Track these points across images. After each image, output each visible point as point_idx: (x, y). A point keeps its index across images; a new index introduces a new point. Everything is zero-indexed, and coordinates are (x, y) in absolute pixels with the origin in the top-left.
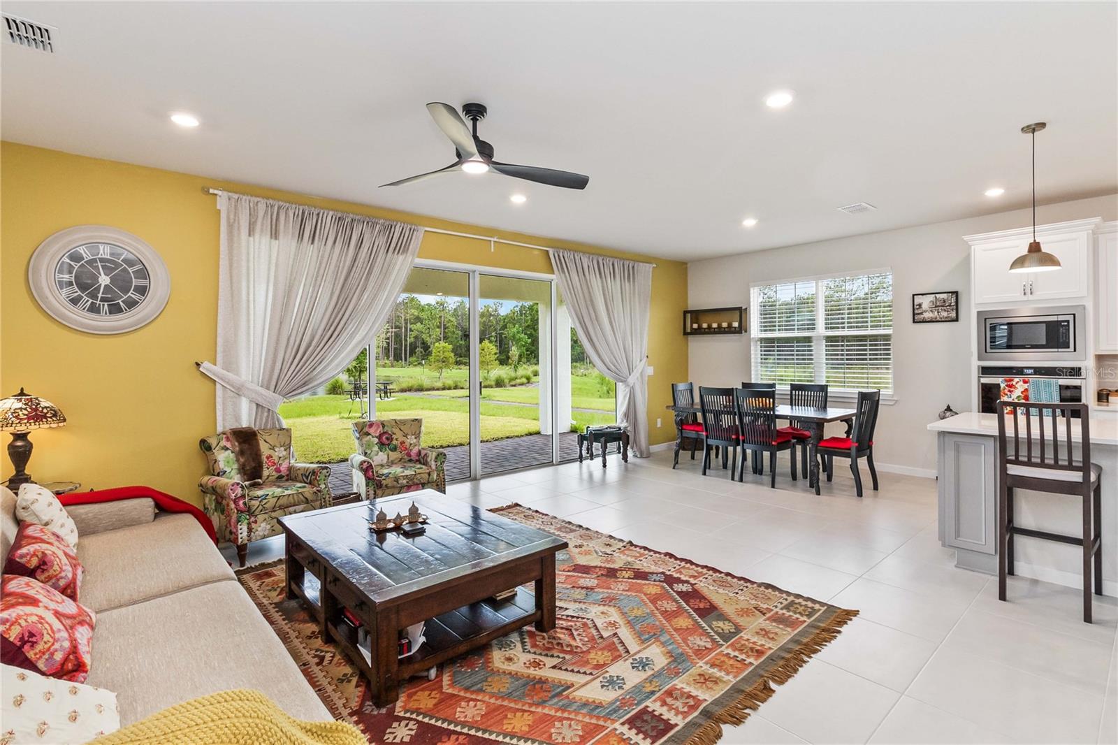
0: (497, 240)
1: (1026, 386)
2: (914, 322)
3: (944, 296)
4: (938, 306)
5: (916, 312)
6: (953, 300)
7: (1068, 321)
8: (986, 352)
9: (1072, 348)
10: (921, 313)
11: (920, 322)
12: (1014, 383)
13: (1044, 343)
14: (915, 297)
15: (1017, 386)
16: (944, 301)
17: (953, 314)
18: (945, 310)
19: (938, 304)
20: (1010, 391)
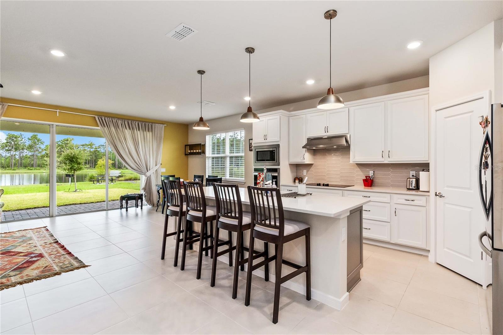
0: (60, 111)
1: (263, 176)
2: (250, 150)
5: (250, 146)
7: (275, 151)
8: (255, 162)
9: (276, 161)
12: (260, 175)
13: (269, 159)
14: (250, 140)
20: (260, 178)
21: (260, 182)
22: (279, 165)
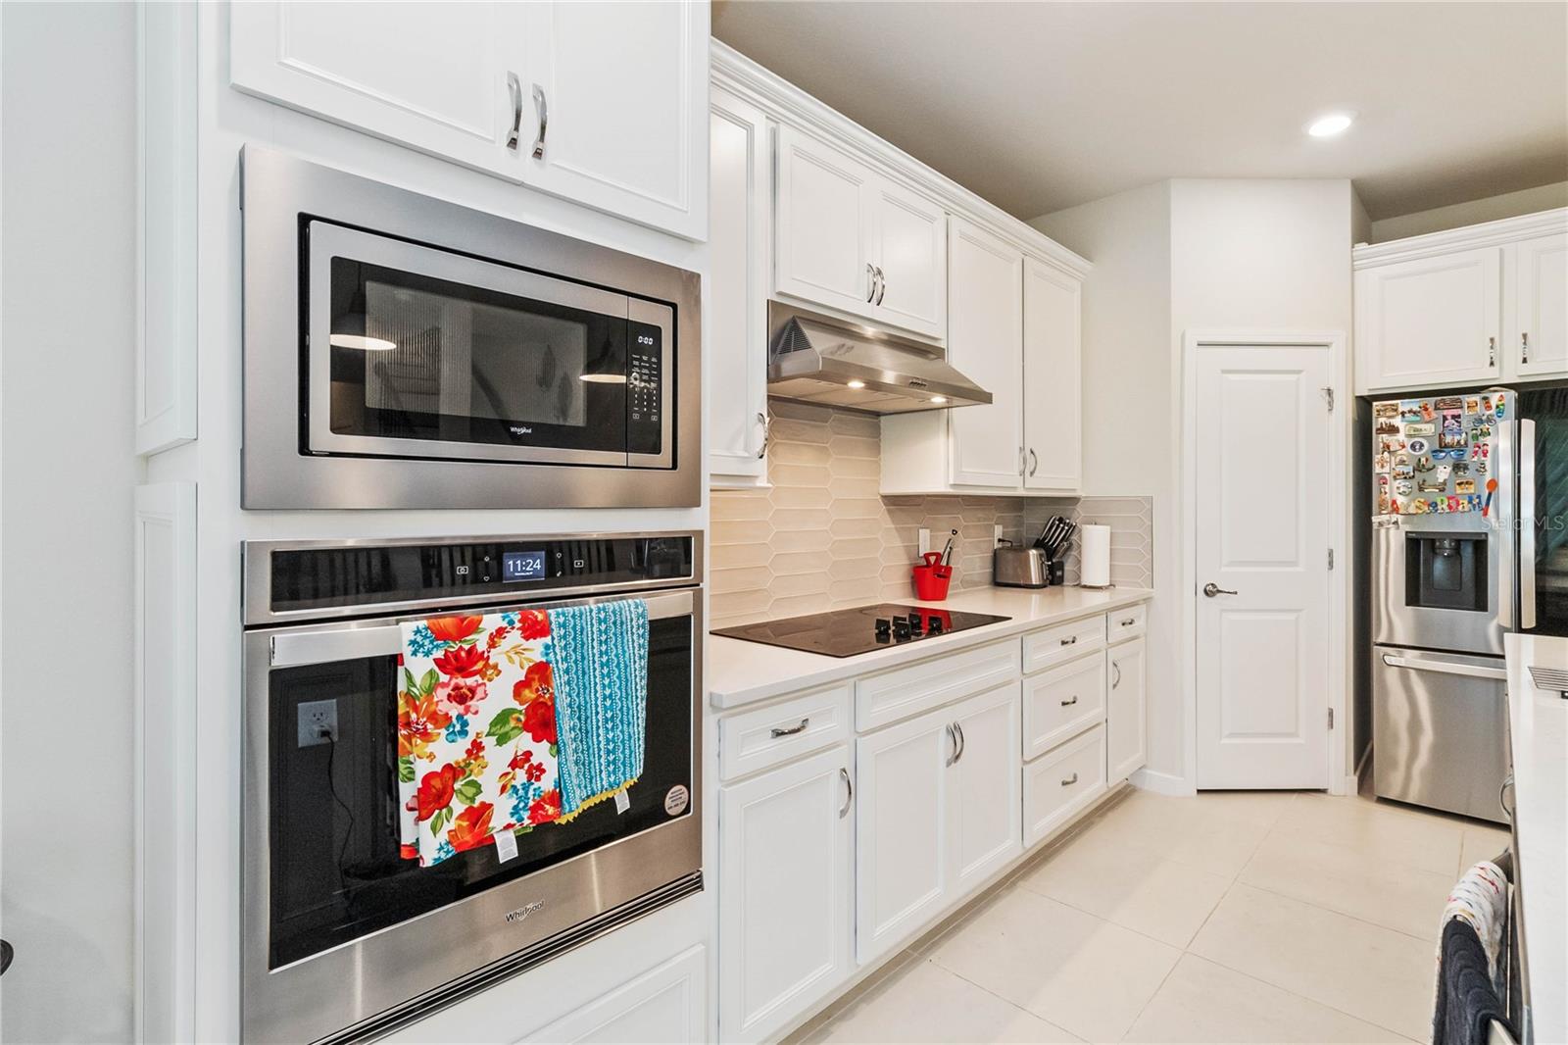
1: (536, 650)
7: (652, 332)
8: (304, 449)
9: (665, 457)
12: (481, 641)
13: (579, 419)
15: (495, 656)
20: (461, 697)
21: (477, 747)
22: (696, 502)
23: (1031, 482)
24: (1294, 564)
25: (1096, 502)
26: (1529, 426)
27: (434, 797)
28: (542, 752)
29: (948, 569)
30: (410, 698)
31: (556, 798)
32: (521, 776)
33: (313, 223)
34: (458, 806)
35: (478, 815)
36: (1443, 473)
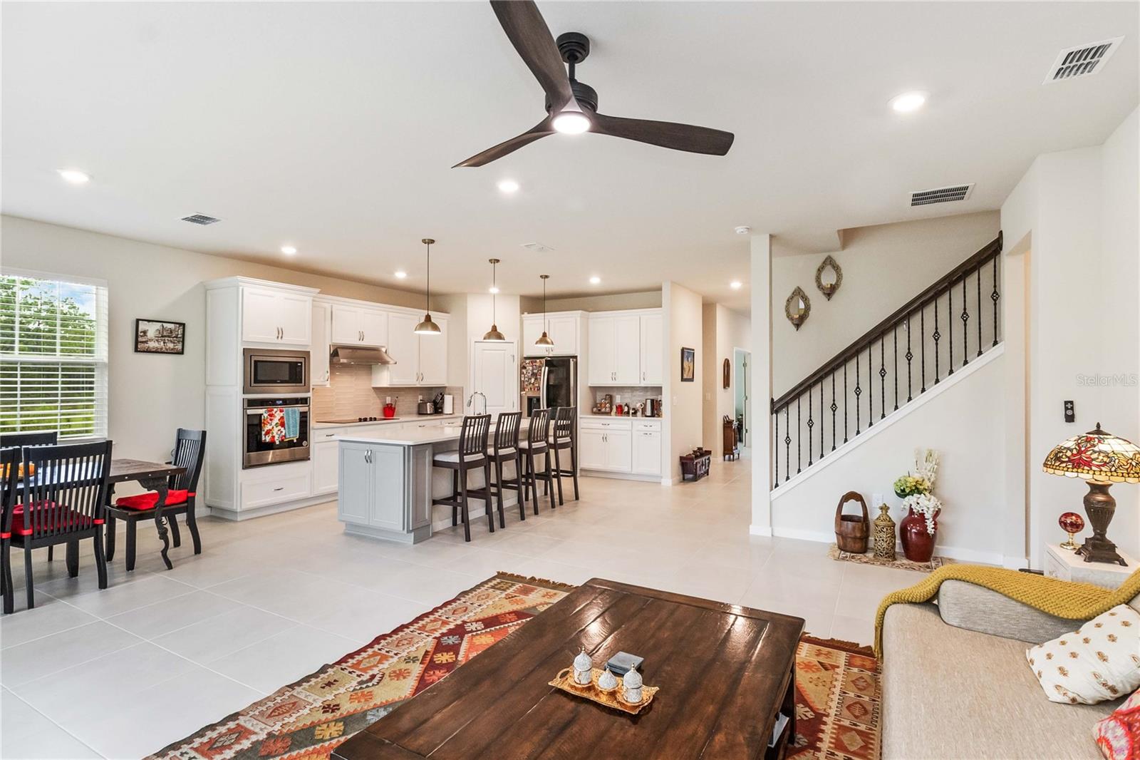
1: (282, 414)
2: (136, 350)
3: (172, 326)
4: (165, 336)
5: (140, 339)
6: (180, 332)
7: (301, 363)
9: (303, 385)
10: (146, 342)
11: (144, 352)
12: (274, 412)
13: (287, 379)
14: (140, 322)
15: (276, 415)
16: (171, 332)
17: (179, 347)
18: (171, 341)
19: (165, 334)
20: (271, 420)
21: (273, 428)
22: (309, 391)
23: (422, 383)
24: (503, 406)
25: (451, 388)
26: (547, 368)
27: (268, 433)
28: (282, 429)
29: (395, 408)
30: (264, 420)
31: (285, 436)
32: (279, 432)
33: (259, 363)
34: (271, 435)
35: (273, 437)
36: (533, 380)
